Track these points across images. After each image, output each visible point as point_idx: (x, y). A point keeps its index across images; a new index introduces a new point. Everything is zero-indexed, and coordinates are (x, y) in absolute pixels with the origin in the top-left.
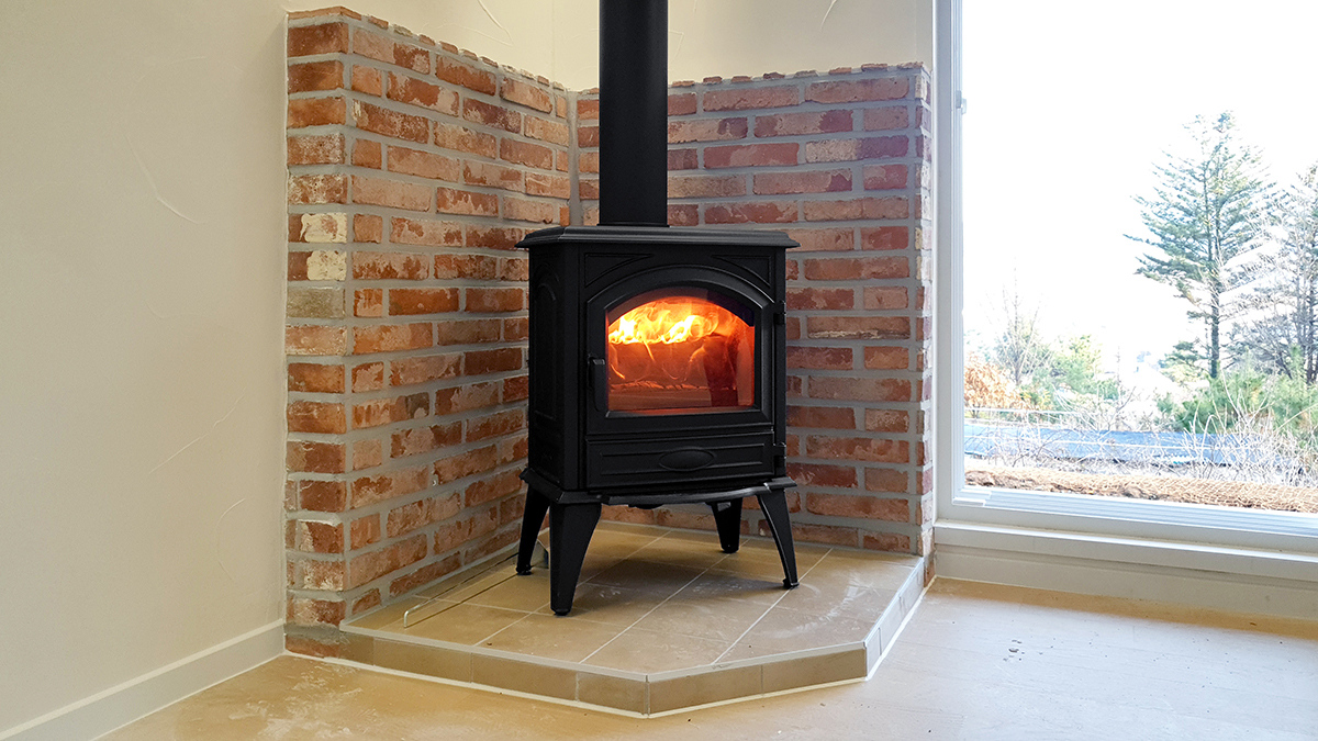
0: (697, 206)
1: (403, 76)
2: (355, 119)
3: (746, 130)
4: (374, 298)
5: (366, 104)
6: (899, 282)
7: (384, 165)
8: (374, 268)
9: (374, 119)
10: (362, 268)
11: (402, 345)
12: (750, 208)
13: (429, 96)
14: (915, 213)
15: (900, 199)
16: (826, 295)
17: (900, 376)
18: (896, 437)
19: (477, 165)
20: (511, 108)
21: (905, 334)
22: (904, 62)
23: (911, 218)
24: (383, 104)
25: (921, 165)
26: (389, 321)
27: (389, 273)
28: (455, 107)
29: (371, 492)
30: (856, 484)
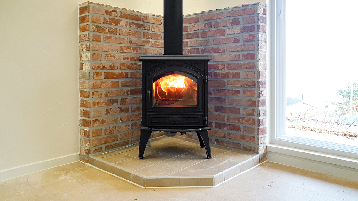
0: (199, 49)
1: (108, 18)
2: (93, 29)
3: (211, 26)
4: (99, 74)
5: (96, 26)
6: (253, 70)
7: (102, 40)
8: (99, 67)
9: (98, 29)
10: (95, 67)
11: (109, 86)
12: (213, 48)
13: (117, 22)
14: (257, 49)
15: (253, 44)
16: (232, 74)
17: (253, 99)
18: (252, 117)
19: (134, 39)
20: (146, 24)
21: (254, 86)
22: (254, 3)
23: (256, 50)
24: (102, 25)
25: (259, 34)
26: (104, 80)
27: (104, 68)
28: (126, 25)
29: (99, 123)
30: (240, 131)
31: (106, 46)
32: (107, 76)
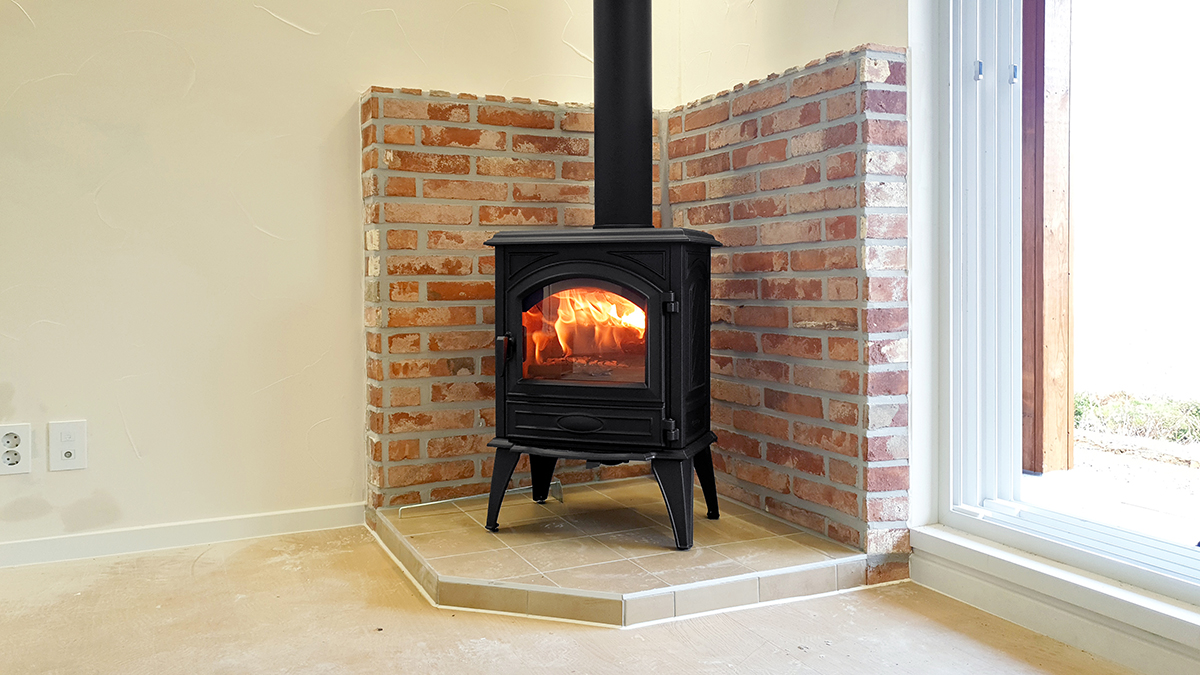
0: (728, 205)
1: (437, 127)
2: (387, 163)
3: (756, 130)
4: (409, 288)
5: (399, 152)
6: (851, 273)
7: (419, 191)
8: (409, 267)
9: (405, 160)
10: (396, 267)
11: (440, 322)
12: (759, 203)
13: (470, 138)
14: (860, 202)
15: (849, 188)
16: (804, 286)
17: (852, 368)
18: (850, 430)
20: (574, 136)
21: (854, 326)
22: (853, 47)
23: (858, 206)
24: (419, 149)
25: (865, 152)
26: (426, 304)
27: (426, 270)
28: (501, 144)
29: (410, 424)
31: (428, 208)
32: (437, 293)
